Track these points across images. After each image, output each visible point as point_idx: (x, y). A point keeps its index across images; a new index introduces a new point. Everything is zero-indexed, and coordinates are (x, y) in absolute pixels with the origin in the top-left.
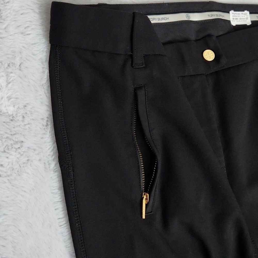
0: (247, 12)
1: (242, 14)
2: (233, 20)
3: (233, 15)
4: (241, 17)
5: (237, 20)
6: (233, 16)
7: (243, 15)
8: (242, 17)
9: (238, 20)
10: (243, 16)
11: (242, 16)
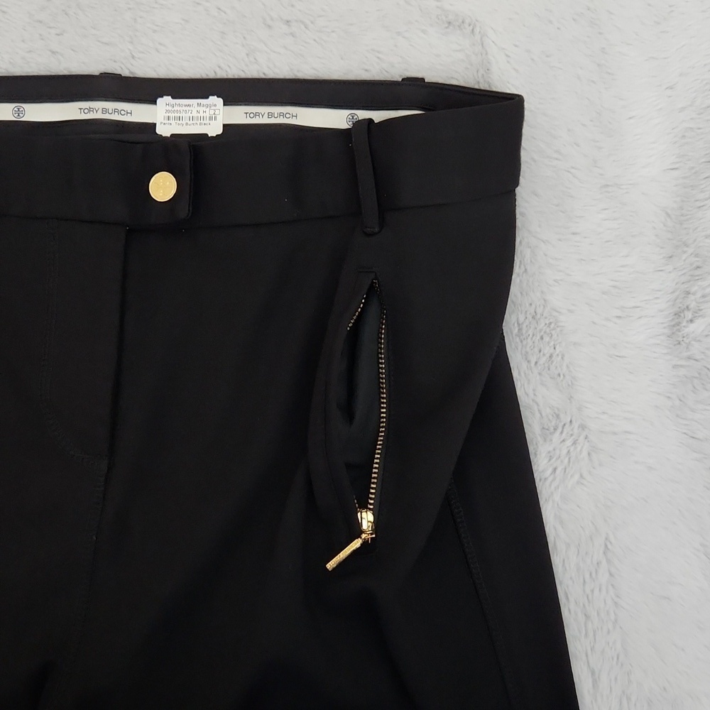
0: (216, 101)
1: (199, 105)
2: (166, 122)
3: (170, 108)
4: (195, 114)
5: (178, 122)
6: (167, 111)
7: (201, 109)
8: (199, 115)
9: (184, 122)
10: (201, 112)
11: (198, 112)
